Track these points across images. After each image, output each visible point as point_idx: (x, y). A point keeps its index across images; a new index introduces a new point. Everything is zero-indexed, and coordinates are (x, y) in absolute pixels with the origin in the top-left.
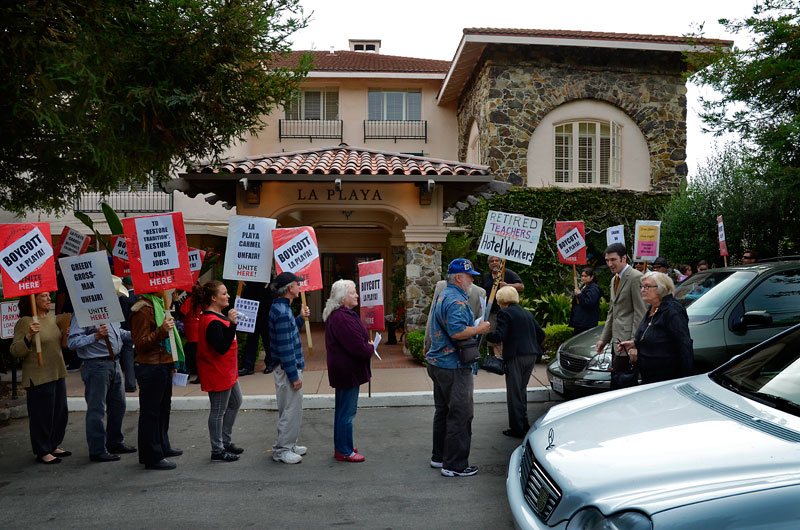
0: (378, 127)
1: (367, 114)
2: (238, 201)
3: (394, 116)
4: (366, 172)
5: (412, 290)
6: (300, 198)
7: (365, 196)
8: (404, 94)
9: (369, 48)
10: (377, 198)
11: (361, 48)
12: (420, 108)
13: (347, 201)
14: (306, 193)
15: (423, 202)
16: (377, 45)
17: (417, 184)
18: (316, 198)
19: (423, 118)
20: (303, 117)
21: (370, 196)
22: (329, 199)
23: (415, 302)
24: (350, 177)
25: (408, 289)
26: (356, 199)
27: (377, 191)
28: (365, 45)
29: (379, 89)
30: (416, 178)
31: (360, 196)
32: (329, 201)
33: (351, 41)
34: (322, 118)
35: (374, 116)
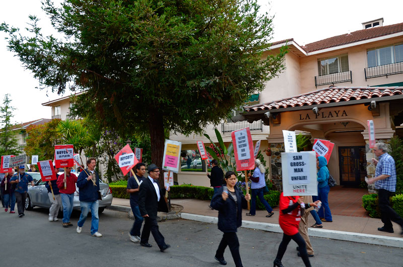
0: (372, 71)
1: (367, 64)
2: (270, 123)
5: (370, 169)
6: (301, 119)
7: (337, 114)
9: (375, 25)
11: (370, 26)
14: (304, 116)
16: (380, 22)
20: (328, 73)
21: (340, 114)
22: (316, 118)
25: (368, 168)
27: (344, 111)
28: (372, 24)
29: (373, 49)
32: (317, 119)
33: (363, 24)
34: (339, 71)
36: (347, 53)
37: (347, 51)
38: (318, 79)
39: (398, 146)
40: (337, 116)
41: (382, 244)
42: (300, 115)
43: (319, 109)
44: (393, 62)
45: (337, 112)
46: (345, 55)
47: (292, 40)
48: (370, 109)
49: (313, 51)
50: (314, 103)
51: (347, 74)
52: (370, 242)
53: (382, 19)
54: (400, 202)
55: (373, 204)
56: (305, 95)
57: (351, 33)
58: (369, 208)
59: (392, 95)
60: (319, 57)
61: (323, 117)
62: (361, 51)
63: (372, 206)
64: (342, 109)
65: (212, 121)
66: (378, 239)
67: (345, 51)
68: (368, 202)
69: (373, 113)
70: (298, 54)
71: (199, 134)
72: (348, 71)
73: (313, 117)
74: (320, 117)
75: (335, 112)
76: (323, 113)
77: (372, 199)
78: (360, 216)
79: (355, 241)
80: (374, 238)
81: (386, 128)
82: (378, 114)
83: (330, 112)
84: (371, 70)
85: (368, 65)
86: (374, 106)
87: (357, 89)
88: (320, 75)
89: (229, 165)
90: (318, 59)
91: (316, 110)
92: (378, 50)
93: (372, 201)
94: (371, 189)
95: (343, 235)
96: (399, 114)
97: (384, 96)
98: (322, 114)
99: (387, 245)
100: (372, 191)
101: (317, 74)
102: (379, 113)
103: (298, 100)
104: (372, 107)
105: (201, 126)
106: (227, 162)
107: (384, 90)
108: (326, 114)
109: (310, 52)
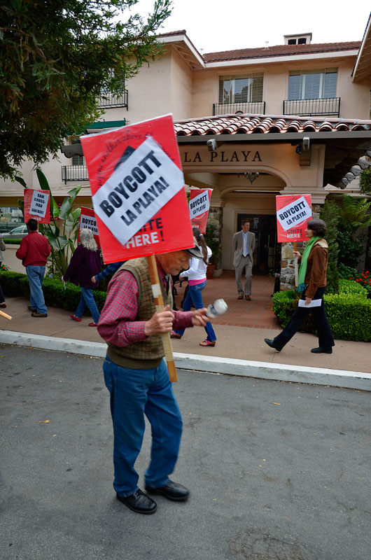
3: (312, 96)
4: (241, 131)
5: (287, 251)
7: (246, 157)
8: (322, 75)
10: (257, 159)
12: (335, 86)
13: (228, 163)
14: (191, 156)
15: (303, 163)
16: (308, 38)
17: (293, 142)
18: (200, 161)
19: (338, 96)
20: (233, 101)
21: (250, 158)
22: (212, 161)
23: (289, 261)
24: (226, 138)
26: (238, 160)
27: (257, 153)
28: (297, 39)
30: (292, 136)
31: (241, 158)
32: (212, 163)
33: (286, 37)
34: (248, 101)
35: (293, 95)
36: (263, 73)
37: (262, 69)
38: (217, 108)
39: (333, 217)
40: (246, 160)
41: (303, 380)
42: (186, 153)
43: (219, 143)
44: (320, 97)
45: (246, 153)
46: (259, 76)
47: (183, 32)
48: (299, 150)
49: (214, 61)
50: (210, 132)
51: (259, 106)
52: (285, 378)
53: (310, 34)
54: (330, 306)
55: (289, 308)
56: (197, 121)
57: (269, 48)
58: (282, 315)
59: (333, 130)
60: (221, 73)
61: (223, 161)
62: (282, 73)
63: (288, 312)
64: (254, 148)
65: (32, 155)
66: (298, 372)
67: (260, 69)
68: (282, 305)
69: (301, 160)
70: (191, 63)
71: (9, 177)
72: (261, 102)
73: (206, 159)
74: (217, 160)
75: (243, 152)
76: (223, 153)
77: (288, 300)
78: (268, 328)
79: (262, 377)
80: (292, 372)
81: (316, 187)
82: (307, 163)
83: (235, 153)
84: (292, 104)
85: (289, 95)
86: (306, 146)
87: (279, 119)
88: (221, 102)
89: (61, 234)
90: (220, 76)
91: (214, 145)
92: (304, 76)
93: (288, 304)
94: (284, 282)
95: (243, 367)
96: (336, 166)
97: (323, 130)
98: (221, 154)
99: (311, 382)
100: (286, 284)
101: (216, 101)
102: (309, 160)
103: (184, 126)
104: (304, 147)
105: (11, 163)
106: (57, 231)
107: (321, 122)
108: (228, 156)
109: (209, 62)
